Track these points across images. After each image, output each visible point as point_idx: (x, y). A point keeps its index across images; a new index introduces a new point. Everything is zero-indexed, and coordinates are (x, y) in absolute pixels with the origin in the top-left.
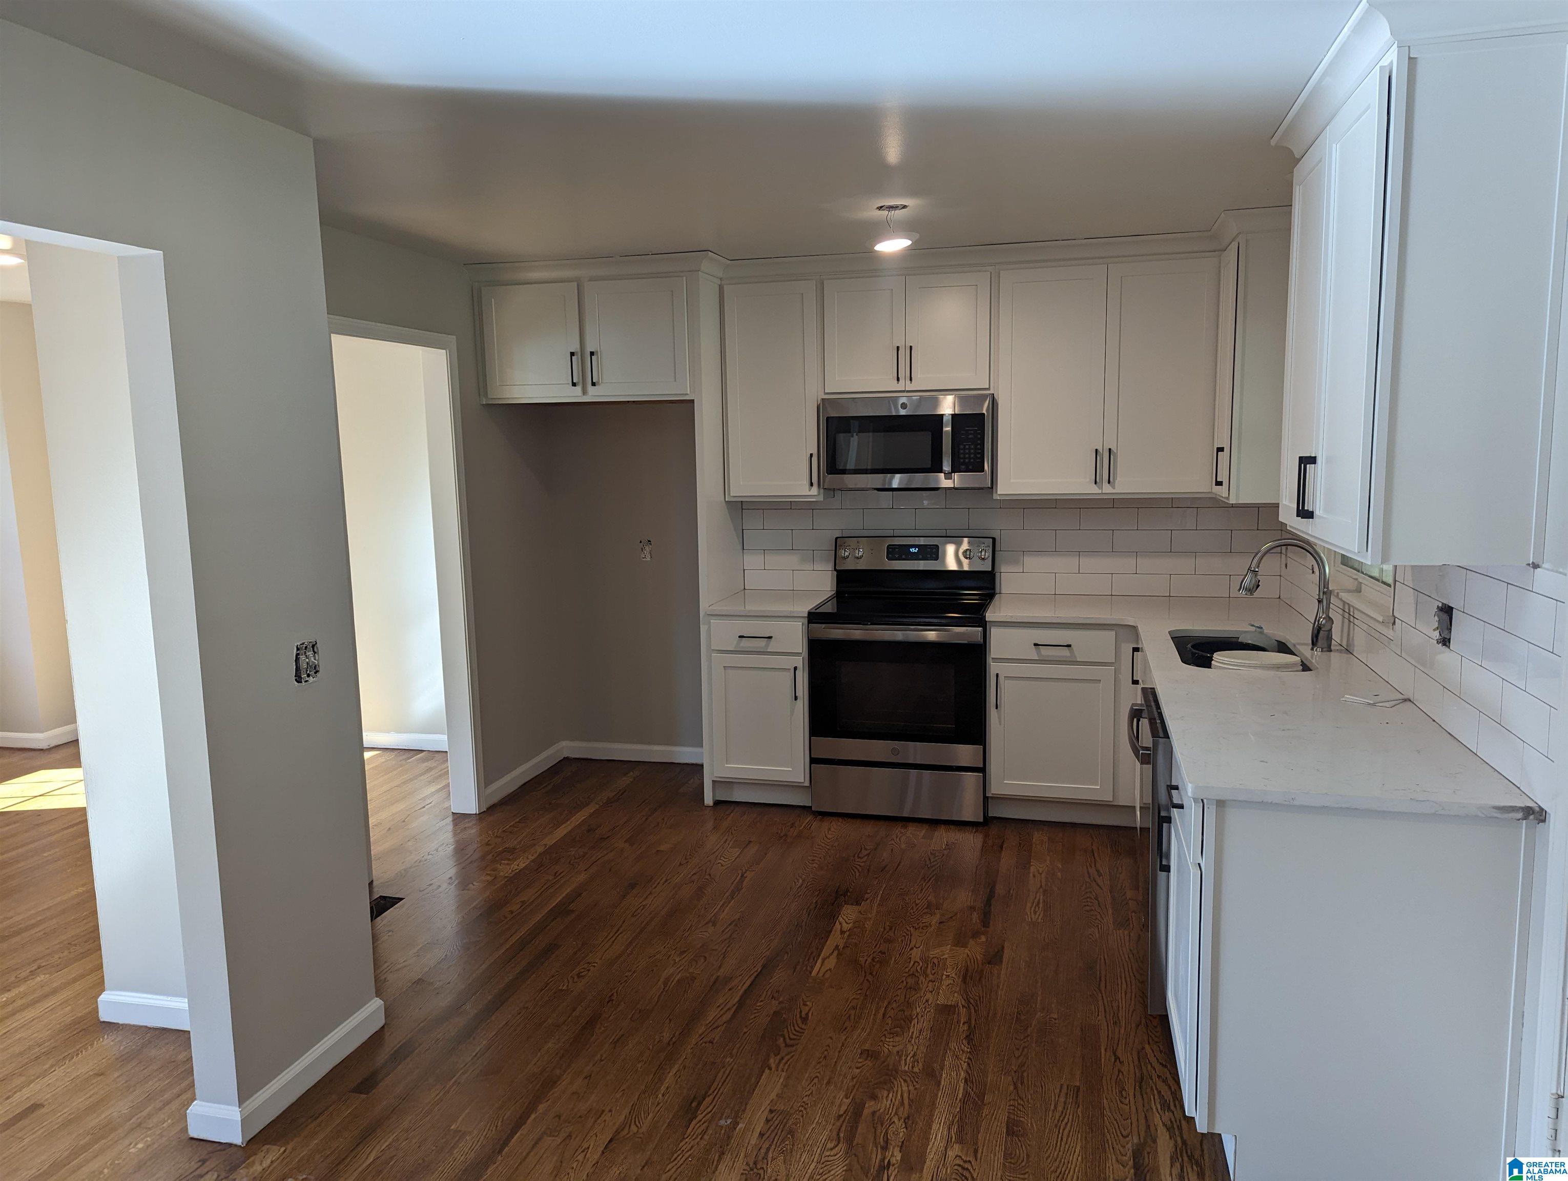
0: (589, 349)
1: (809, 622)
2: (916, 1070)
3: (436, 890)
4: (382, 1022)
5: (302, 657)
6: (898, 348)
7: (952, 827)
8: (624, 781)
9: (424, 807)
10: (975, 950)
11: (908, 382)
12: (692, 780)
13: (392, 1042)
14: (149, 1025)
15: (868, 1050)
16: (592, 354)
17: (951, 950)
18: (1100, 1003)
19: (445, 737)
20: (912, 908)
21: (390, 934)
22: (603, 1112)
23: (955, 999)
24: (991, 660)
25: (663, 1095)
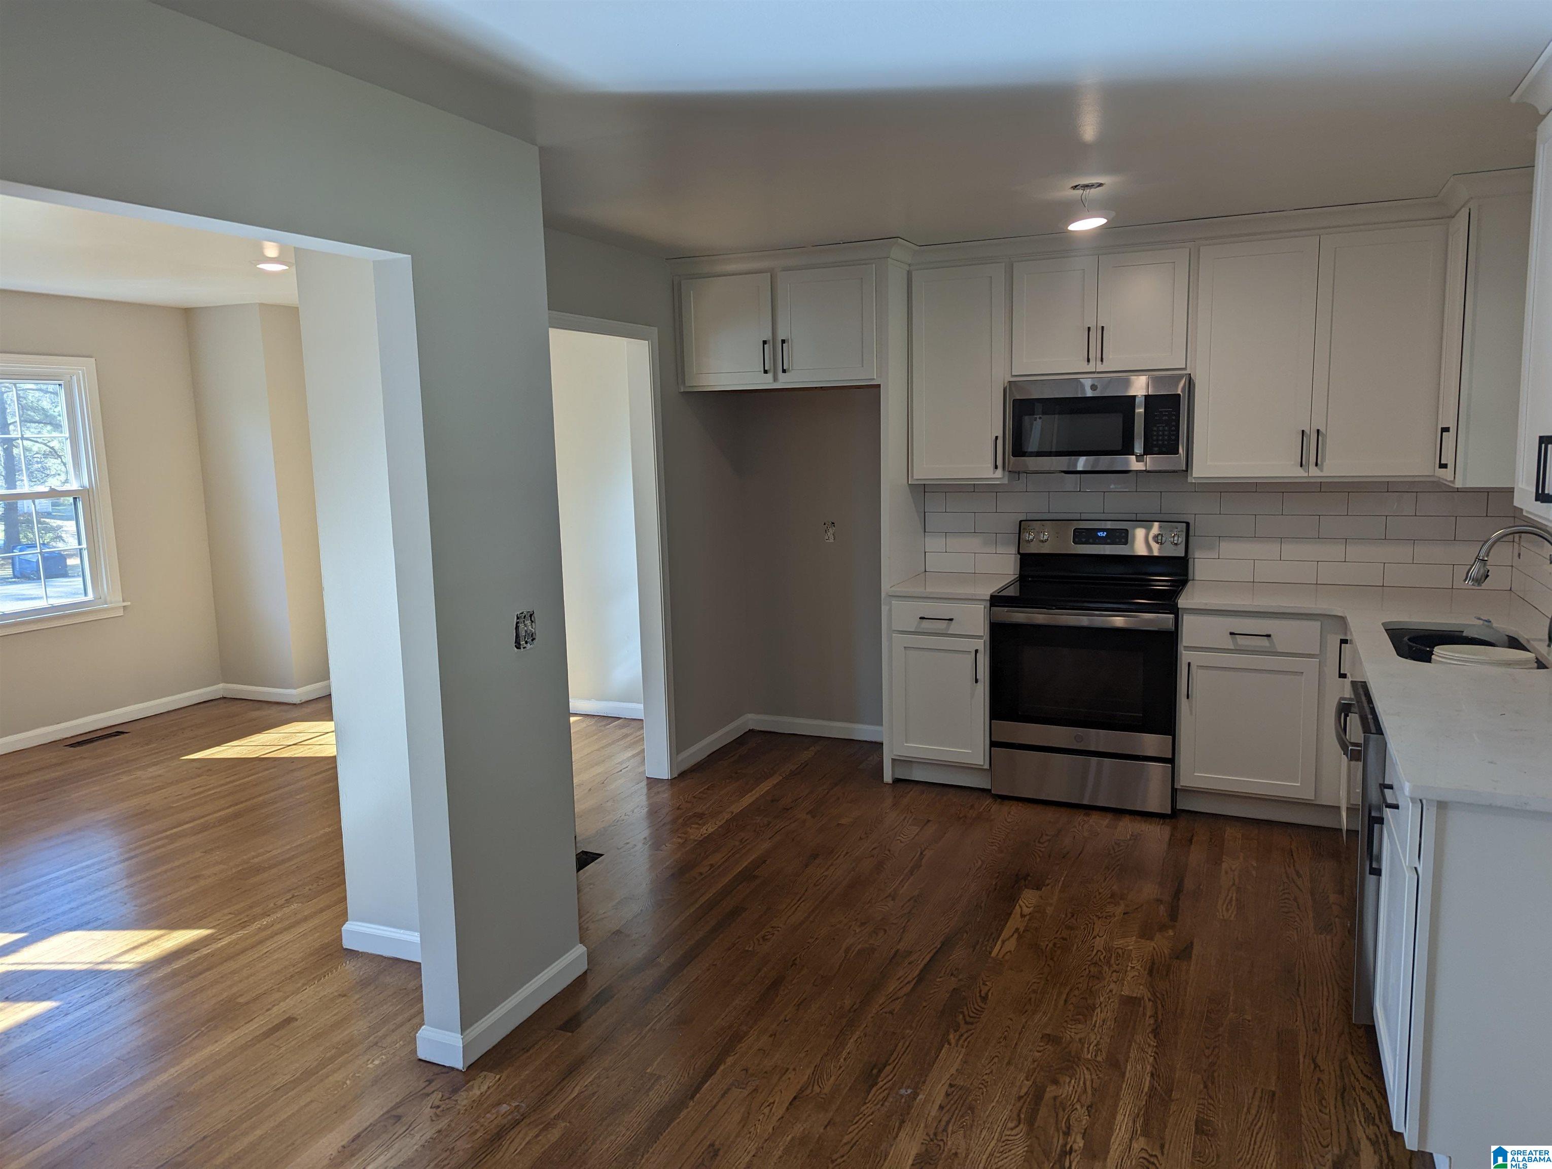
0: (781, 337)
1: (991, 606)
2: (1099, 1059)
3: (633, 848)
4: (586, 967)
5: (521, 626)
6: (1089, 328)
7: (1139, 818)
8: (807, 755)
9: (621, 771)
10: (1162, 944)
11: (1099, 362)
12: (871, 758)
13: (594, 986)
14: (383, 955)
15: (1049, 1035)
16: (783, 341)
17: (1136, 942)
18: (1299, 1008)
19: (641, 706)
20: (1095, 897)
21: (592, 886)
22: (788, 1069)
23: (1141, 991)
24: (1182, 648)
25: (845, 1059)
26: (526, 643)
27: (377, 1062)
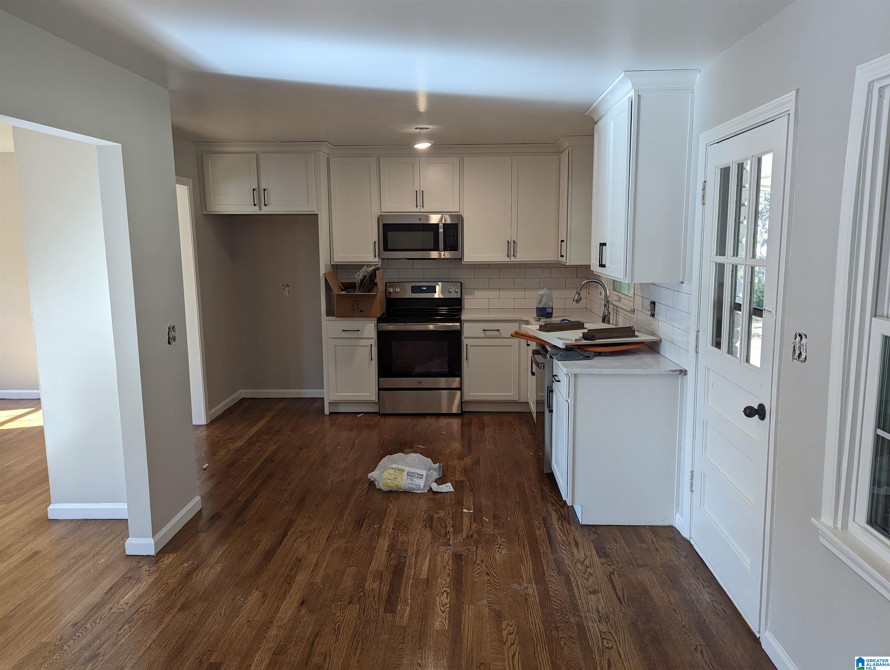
0: (263, 187)
1: (377, 323)
2: (452, 502)
4: (200, 507)
5: (170, 333)
6: (417, 191)
7: (447, 416)
10: (468, 460)
11: (422, 208)
12: (314, 405)
14: (77, 518)
15: (430, 498)
16: (264, 190)
17: (457, 462)
18: (523, 474)
20: (436, 448)
22: (321, 528)
23: (463, 478)
24: (463, 338)
25: (346, 520)
26: (172, 341)
27: (103, 560)
